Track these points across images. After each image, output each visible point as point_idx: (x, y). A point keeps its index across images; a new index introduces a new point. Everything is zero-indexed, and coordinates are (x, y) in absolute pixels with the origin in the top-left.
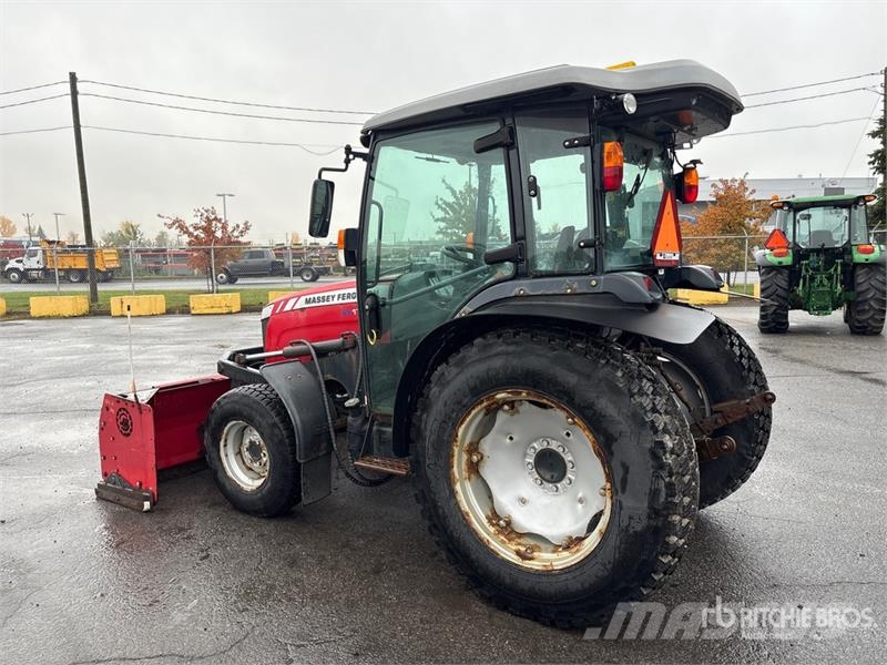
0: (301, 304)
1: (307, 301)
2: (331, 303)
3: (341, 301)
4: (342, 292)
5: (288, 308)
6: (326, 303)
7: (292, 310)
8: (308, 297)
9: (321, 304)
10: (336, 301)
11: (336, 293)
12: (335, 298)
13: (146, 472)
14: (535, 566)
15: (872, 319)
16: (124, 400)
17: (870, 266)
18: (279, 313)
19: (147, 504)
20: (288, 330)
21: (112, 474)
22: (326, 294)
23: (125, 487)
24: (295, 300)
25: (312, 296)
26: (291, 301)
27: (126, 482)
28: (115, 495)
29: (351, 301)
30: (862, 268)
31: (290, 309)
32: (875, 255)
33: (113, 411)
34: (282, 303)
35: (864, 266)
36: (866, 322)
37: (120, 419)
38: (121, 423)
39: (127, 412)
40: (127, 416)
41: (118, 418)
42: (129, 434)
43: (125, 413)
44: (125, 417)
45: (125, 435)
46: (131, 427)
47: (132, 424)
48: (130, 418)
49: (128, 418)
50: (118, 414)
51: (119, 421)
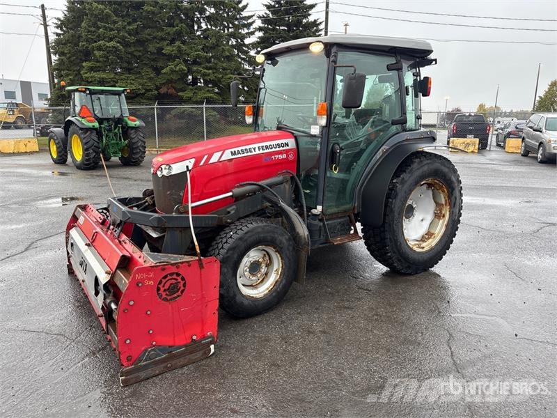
0: (227, 155)
1: (233, 154)
2: (254, 153)
3: (261, 151)
4: (260, 145)
5: (213, 160)
6: (249, 154)
7: (219, 162)
8: (233, 150)
9: (246, 155)
10: (257, 152)
11: (256, 146)
12: (257, 149)
13: (203, 323)
14: (427, 249)
15: (141, 156)
16: (172, 264)
17: (136, 128)
18: (203, 165)
19: (212, 347)
20: (216, 178)
21: (146, 350)
22: (248, 147)
23: (171, 352)
24: (220, 153)
25: (236, 149)
26: (215, 154)
27: (169, 347)
28: (163, 365)
29: (270, 150)
30: (132, 130)
31: (216, 161)
32: (138, 123)
33: (151, 283)
34: (206, 157)
35: (133, 128)
36: (138, 158)
37: (164, 286)
38: (165, 291)
39: (178, 275)
40: (177, 280)
41: (161, 286)
42: (179, 296)
43: (175, 276)
44: (174, 281)
45: (171, 299)
46: (182, 288)
47: (185, 283)
48: (183, 279)
49: (179, 280)
50: (160, 283)
51: (162, 289)
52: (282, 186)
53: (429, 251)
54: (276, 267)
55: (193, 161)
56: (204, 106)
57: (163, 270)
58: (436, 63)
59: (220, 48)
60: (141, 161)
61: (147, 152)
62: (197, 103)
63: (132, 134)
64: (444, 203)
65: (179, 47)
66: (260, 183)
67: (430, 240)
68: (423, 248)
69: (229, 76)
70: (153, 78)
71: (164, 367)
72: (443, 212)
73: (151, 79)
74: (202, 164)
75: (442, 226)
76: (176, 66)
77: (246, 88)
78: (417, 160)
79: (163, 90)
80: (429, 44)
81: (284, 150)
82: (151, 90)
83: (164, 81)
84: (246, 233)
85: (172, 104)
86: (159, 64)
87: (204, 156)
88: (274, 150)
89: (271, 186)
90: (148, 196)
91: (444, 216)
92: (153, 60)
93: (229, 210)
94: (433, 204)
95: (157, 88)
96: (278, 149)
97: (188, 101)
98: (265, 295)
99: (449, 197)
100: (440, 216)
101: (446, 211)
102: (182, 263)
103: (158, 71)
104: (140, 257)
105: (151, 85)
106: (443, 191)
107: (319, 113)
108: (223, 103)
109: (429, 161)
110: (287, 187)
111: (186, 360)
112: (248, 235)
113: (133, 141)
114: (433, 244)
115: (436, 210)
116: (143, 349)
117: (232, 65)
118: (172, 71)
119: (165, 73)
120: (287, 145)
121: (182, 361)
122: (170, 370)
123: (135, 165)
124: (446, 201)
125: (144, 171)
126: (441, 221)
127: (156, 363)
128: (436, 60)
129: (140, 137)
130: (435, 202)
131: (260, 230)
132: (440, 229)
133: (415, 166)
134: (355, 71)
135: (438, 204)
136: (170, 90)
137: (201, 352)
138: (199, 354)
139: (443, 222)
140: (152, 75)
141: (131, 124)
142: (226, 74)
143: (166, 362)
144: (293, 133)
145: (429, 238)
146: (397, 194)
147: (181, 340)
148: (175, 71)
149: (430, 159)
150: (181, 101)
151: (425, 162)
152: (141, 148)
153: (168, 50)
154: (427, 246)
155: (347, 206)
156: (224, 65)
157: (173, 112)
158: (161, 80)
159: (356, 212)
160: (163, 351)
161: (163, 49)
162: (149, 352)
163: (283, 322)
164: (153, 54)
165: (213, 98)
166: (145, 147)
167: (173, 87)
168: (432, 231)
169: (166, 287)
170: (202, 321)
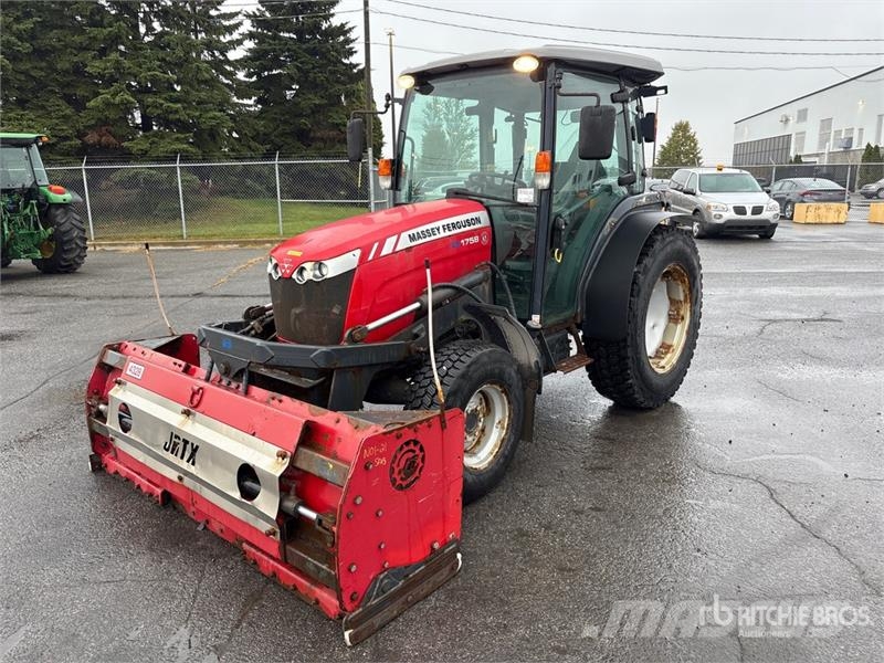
0: (405, 242)
1: (412, 238)
2: (438, 236)
3: (448, 233)
4: (445, 222)
5: (387, 250)
6: (433, 238)
7: (394, 252)
8: (411, 232)
9: (428, 239)
10: (443, 234)
11: (440, 224)
12: (441, 229)
13: (444, 518)
14: (668, 368)
15: (78, 256)
16: (409, 427)
17: (64, 206)
18: (374, 259)
19: (459, 556)
20: (392, 280)
21: (376, 578)
22: (429, 227)
23: (407, 576)
24: (394, 238)
25: (414, 231)
26: (388, 240)
27: (406, 567)
28: (403, 599)
29: (458, 231)
30: (57, 209)
31: (391, 251)
32: (68, 196)
33: (383, 461)
34: (376, 245)
35: (59, 205)
36: (73, 259)
37: (398, 465)
38: (400, 472)
39: (416, 443)
40: (414, 451)
41: (395, 465)
42: (417, 478)
43: (412, 446)
44: (411, 455)
45: (408, 486)
46: (421, 465)
47: (424, 457)
48: (422, 449)
49: (418, 452)
50: (393, 462)
51: (396, 470)
52: (481, 287)
53: (671, 371)
54: (498, 417)
55: (358, 253)
56: (178, 164)
57: (398, 437)
58: (666, 92)
59: (194, 66)
60: (79, 265)
61: (91, 249)
62: (158, 160)
63: (59, 215)
64: (682, 298)
65: (117, 61)
66: (455, 284)
67: (669, 356)
68: (663, 367)
69: (211, 114)
70: (70, 117)
71: (403, 603)
72: (682, 313)
73: (66, 118)
74: (371, 258)
75: (681, 334)
76: (115, 95)
77: (235, 135)
78: (659, 237)
79: (92, 138)
80: (659, 64)
81: (475, 230)
82: (66, 138)
83: (93, 122)
84: (469, 366)
85: (110, 162)
86: (80, 92)
87: (373, 245)
88: (463, 229)
89: (471, 286)
90: (254, 318)
91: (683, 318)
92: (68, 85)
93: (415, 331)
94: (667, 302)
95: (80, 135)
96: (468, 228)
97: (143, 156)
98: (490, 463)
99: (691, 290)
100: (677, 320)
101: (686, 312)
102: (420, 422)
103: (79, 105)
104: (338, 422)
105: (67, 130)
106: (683, 282)
107: (538, 169)
108: (204, 160)
109: (671, 238)
110: (487, 288)
111: (430, 586)
112: (472, 369)
113: (63, 229)
114: (674, 361)
115: (670, 310)
116: (371, 577)
117: (216, 97)
118: (108, 104)
119: (92, 109)
120: (478, 220)
121: (426, 587)
122: (409, 605)
123: (67, 272)
124: (686, 296)
125: (93, 281)
126: (679, 326)
127: (392, 598)
128: (665, 88)
129: (74, 222)
130: (670, 298)
131: (485, 359)
132: (679, 338)
133: (657, 245)
134: (599, 102)
135: (673, 302)
136: (104, 138)
137: (448, 568)
138: (445, 571)
139: (683, 327)
140: (68, 112)
141: (57, 198)
142: (207, 111)
143: (405, 593)
144: (482, 203)
145: (666, 353)
146: (639, 291)
147: (419, 553)
148: (113, 104)
149: (673, 235)
150: (127, 156)
151: (668, 240)
152: (79, 243)
153: (95, 66)
154: (667, 363)
155: (567, 314)
156: (203, 95)
157: (116, 177)
158: (84, 119)
159: (579, 321)
160: (397, 576)
161: (86, 66)
162: (382, 581)
163: (526, 503)
164: (66, 72)
165: (187, 151)
166: (86, 239)
167: (110, 132)
168: (668, 343)
169: (402, 466)
170: (444, 516)
